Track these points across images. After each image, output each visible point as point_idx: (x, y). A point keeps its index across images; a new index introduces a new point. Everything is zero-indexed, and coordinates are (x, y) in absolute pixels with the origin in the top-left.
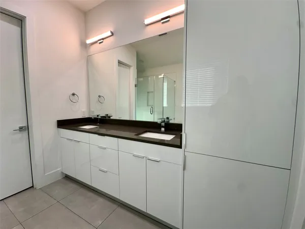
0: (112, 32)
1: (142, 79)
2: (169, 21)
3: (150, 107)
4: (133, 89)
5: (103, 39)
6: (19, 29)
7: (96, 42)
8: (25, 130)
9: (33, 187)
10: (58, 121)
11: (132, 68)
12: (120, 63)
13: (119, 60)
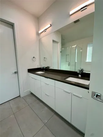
0: (51, 25)
1: (63, 49)
2: (86, 8)
3: (68, 62)
4: (59, 54)
5: (46, 29)
6: (12, 30)
7: (43, 31)
8: (16, 73)
9: (20, 96)
10: (28, 69)
11: (59, 44)
12: (53, 41)
13: (53, 40)
